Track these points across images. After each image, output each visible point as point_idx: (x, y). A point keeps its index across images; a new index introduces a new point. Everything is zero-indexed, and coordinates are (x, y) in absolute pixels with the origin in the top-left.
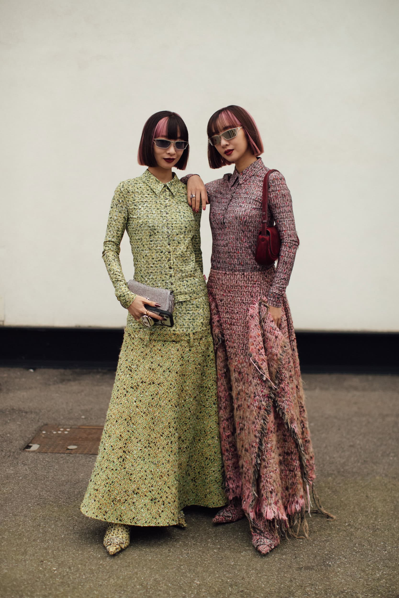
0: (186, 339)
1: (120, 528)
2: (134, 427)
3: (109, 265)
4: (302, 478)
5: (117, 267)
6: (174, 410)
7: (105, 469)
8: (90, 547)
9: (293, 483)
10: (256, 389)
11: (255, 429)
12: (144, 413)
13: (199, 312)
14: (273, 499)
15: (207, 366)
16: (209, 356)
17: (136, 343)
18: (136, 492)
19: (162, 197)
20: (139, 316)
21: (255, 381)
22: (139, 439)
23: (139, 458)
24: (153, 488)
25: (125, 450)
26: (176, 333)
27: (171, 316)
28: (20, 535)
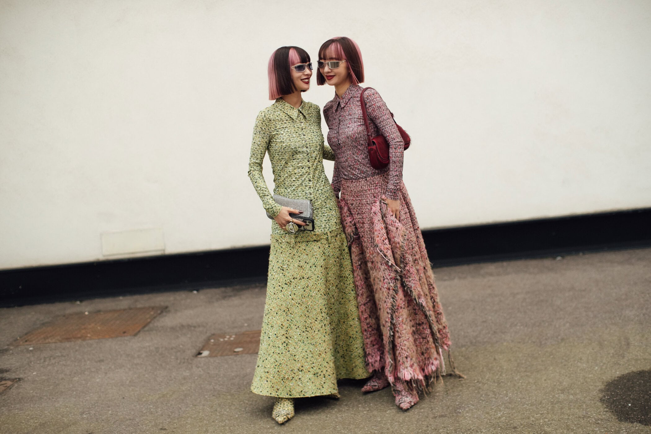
0: (324, 238)
1: (285, 402)
2: (292, 316)
3: (256, 183)
4: (434, 343)
5: (263, 183)
6: (323, 298)
7: (272, 354)
8: (261, 421)
9: (427, 348)
10: (385, 273)
11: (387, 307)
12: (299, 304)
13: (332, 214)
14: (409, 363)
15: (343, 259)
16: (344, 250)
17: (284, 247)
18: (300, 370)
19: (298, 121)
20: (285, 224)
21: (383, 267)
22: (297, 326)
23: (299, 341)
24: (314, 365)
25: (287, 336)
26: (316, 233)
27: (312, 221)
28: (201, 419)
